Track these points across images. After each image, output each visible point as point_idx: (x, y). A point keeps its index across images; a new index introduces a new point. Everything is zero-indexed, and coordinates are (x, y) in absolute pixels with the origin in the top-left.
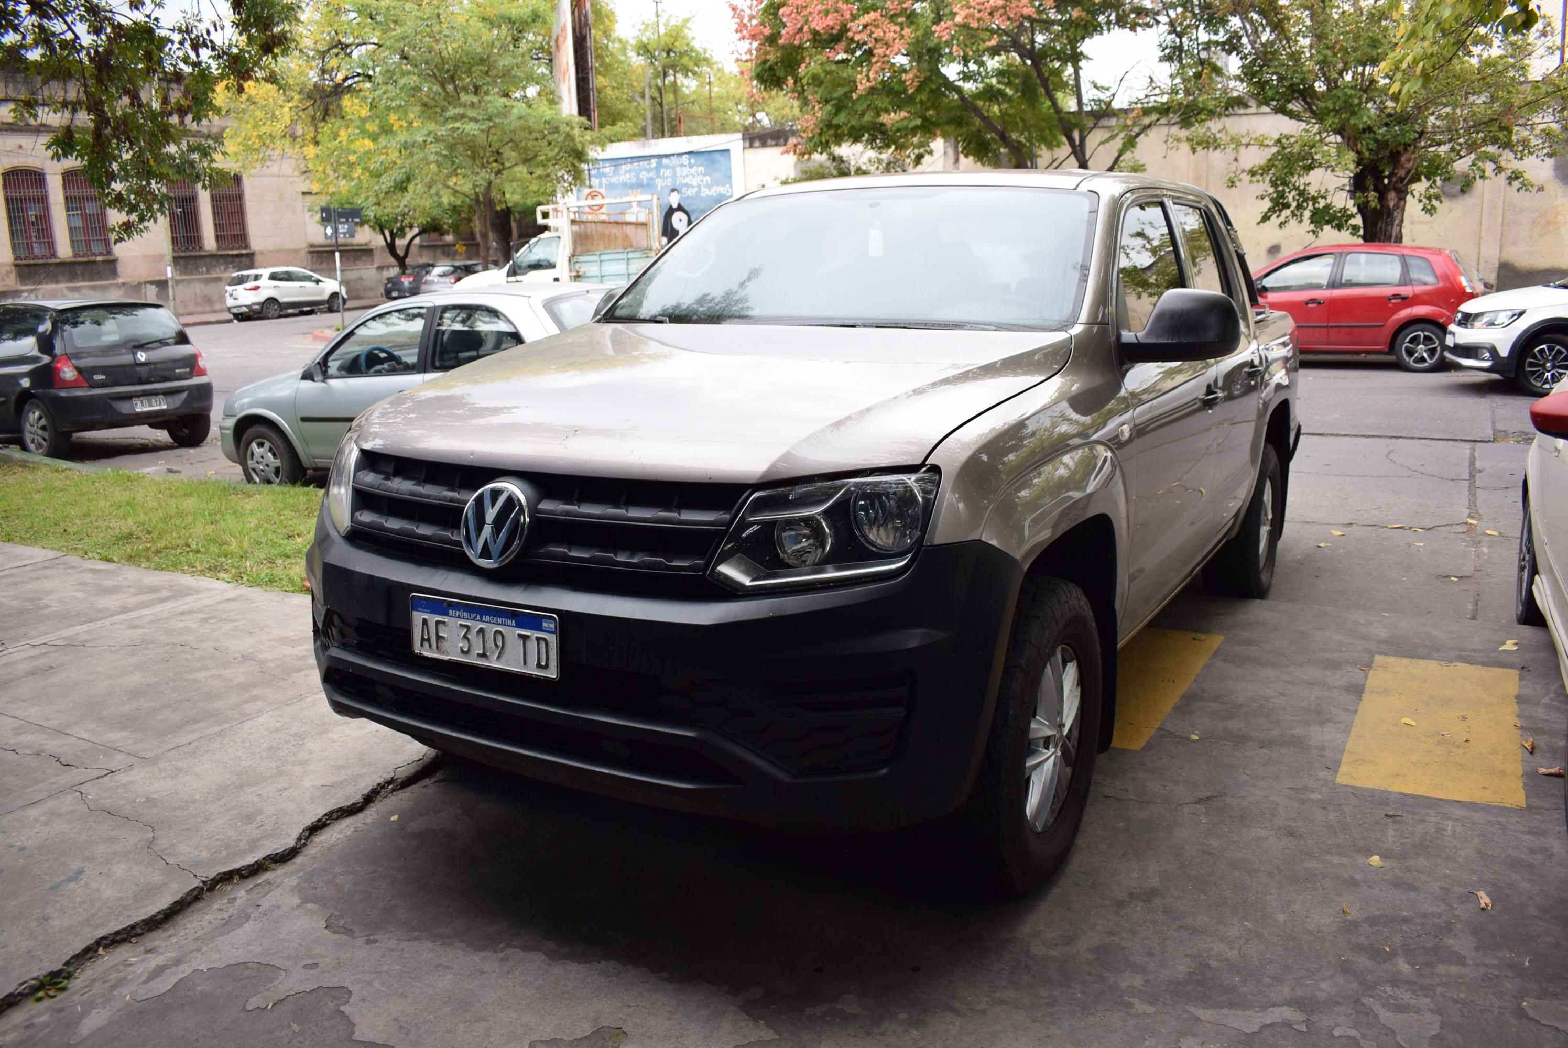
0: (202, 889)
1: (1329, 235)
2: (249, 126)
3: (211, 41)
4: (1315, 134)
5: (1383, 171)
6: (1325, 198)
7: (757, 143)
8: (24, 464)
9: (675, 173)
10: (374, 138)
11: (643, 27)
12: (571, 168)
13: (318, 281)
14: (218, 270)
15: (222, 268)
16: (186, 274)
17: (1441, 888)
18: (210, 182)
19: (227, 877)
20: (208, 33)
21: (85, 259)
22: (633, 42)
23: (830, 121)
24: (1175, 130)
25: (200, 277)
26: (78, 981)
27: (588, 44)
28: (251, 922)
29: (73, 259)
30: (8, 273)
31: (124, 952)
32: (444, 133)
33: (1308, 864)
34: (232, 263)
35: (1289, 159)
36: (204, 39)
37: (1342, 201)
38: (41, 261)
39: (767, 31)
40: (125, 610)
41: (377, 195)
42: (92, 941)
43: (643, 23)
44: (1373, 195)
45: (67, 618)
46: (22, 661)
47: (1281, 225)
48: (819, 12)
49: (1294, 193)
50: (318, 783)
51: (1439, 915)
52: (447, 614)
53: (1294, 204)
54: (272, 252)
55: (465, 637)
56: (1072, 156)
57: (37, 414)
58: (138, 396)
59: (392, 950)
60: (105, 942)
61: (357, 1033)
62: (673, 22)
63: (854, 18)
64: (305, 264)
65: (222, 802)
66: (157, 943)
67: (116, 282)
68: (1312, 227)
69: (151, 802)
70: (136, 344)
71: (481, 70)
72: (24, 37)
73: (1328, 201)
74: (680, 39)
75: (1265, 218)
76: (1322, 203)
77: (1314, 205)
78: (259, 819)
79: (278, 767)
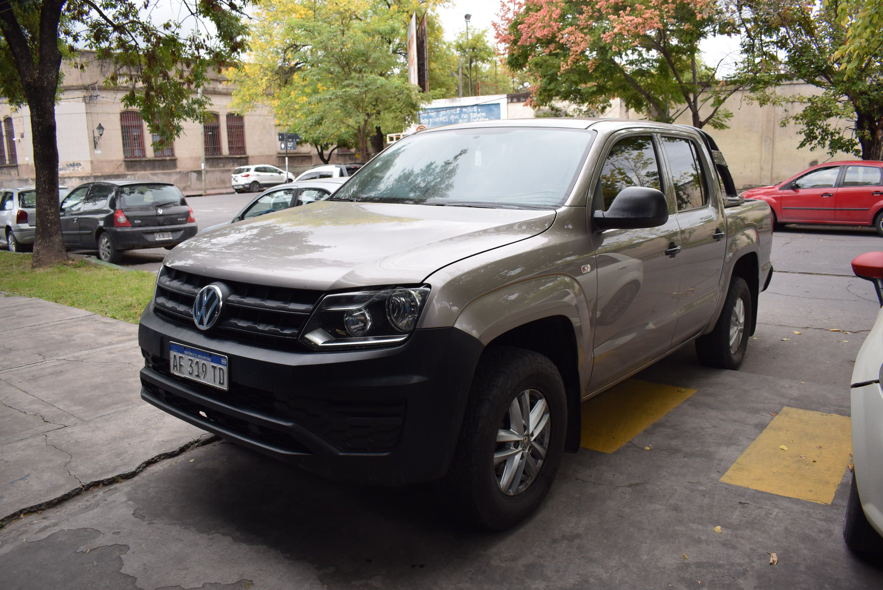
0: (82, 489)
1: (841, 155)
2: (245, 89)
3: (206, 45)
4: (831, 96)
5: (874, 118)
6: (839, 133)
7: (515, 100)
8: (96, 266)
9: (469, 116)
10: (308, 95)
11: (460, 35)
12: (409, 113)
13: (280, 173)
14: (229, 166)
15: (231, 164)
16: (212, 167)
17: (751, 549)
18: (203, 119)
19: (96, 484)
20: (204, 41)
21: (160, 159)
22: (454, 43)
23: (546, 88)
24: (748, 94)
25: (220, 169)
26: (6, 529)
27: (425, 45)
28: (99, 508)
29: (154, 159)
30: (120, 165)
31: (33, 518)
32: (341, 93)
33: (677, 528)
34: (236, 162)
35: (816, 110)
36: (202, 44)
37: (848, 135)
38: (138, 159)
39: (512, 38)
40: (110, 344)
41: (306, 127)
42: (18, 511)
43: (460, 33)
44: (867, 132)
45: (81, 347)
46: (49, 367)
47: (812, 149)
48: (540, 27)
49: (820, 130)
50: (160, 440)
51: (742, 565)
52: (183, 353)
53: (820, 137)
54: (258, 156)
55: (191, 366)
56: (689, 108)
57: (106, 240)
58: (157, 232)
59: (159, 529)
60: (24, 511)
61: (123, 570)
62: (476, 32)
63: (559, 30)
64: (275, 163)
65: (110, 446)
66: (49, 515)
67: (175, 171)
68: (830, 151)
69: (77, 443)
70: (158, 205)
71: (362, 60)
72: (111, 43)
73: (841, 135)
74: (480, 42)
75: (802, 145)
76: (837, 137)
77: (831, 137)
78: (124, 456)
79: (145, 430)
